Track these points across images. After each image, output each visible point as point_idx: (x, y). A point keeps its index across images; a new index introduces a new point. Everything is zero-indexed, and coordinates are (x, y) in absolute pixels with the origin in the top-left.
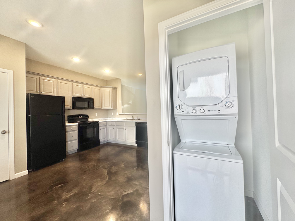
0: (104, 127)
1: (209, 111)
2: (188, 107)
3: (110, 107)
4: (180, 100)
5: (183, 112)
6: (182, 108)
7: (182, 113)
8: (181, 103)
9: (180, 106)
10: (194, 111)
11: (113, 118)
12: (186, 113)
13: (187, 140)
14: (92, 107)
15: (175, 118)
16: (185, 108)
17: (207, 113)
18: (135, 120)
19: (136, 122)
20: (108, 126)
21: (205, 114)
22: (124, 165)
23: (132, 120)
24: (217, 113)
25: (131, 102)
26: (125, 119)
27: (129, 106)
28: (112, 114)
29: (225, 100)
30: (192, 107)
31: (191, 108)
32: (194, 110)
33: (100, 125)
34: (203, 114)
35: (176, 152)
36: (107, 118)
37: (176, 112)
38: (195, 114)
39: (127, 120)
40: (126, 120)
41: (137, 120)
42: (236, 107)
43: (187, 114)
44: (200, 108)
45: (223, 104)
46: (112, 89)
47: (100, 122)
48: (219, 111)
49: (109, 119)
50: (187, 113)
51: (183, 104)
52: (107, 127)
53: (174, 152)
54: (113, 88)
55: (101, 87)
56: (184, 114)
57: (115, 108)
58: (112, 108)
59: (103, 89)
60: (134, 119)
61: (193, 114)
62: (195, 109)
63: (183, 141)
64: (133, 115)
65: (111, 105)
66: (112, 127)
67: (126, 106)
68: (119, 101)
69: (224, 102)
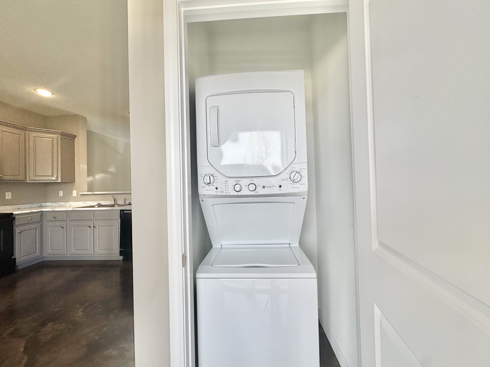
0: (34, 226)
1: (264, 187)
2: (227, 179)
3: (54, 178)
4: (210, 165)
5: (217, 188)
6: (214, 180)
7: (214, 192)
8: (212, 171)
9: (211, 177)
10: (238, 188)
11: (62, 203)
12: (223, 192)
13: (223, 243)
15: (201, 201)
16: (220, 181)
17: (259, 191)
18: (119, 205)
19: (121, 211)
20: (45, 222)
21: (257, 192)
22: (82, 311)
23: (113, 206)
24: (276, 191)
25: (112, 169)
26: (95, 203)
27: (108, 176)
28: (61, 194)
29: (289, 169)
30: (233, 180)
31: (232, 182)
32: (237, 186)
33: (17, 222)
34: (253, 193)
35: (201, 274)
36: (43, 204)
37: (203, 190)
38: (240, 193)
39: (100, 205)
40: (99, 207)
41: (124, 205)
42: (305, 180)
43: (224, 194)
44: (248, 181)
45: (285, 175)
46: (59, 136)
47: (17, 215)
48: (280, 187)
49: (49, 207)
50: (225, 191)
51: (216, 174)
52: (41, 226)
53: (198, 275)
54: (61, 135)
55: (24, 129)
56: (219, 193)
57: (68, 180)
58: (59, 181)
59: (33, 134)
60: (118, 203)
61: (236, 193)
62: (240, 183)
63: (216, 245)
64: (116, 196)
65: (55, 172)
66: (58, 224)
67: (99, 176)
68: (81, 167)
69: (287, 171)
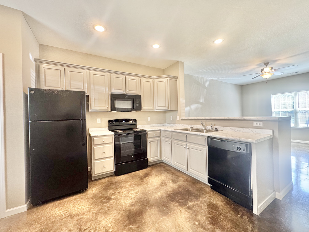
0: (157, 139)
3: (167, 108)
11: (172, 125)
14: (139, 109)
18: (206, 131)
20: (162, 137)
23: (200, 131)
25: (202, 101)
28: (171, 118)
33: (148, 136)
41: (211, 131)
46: (169, 79)
47: (148, 131)
52: (160, 139)
55: (153, 79)
57: (174, 109)
59: (156, 80)
65: (167, 104)
66: (167, 140)
